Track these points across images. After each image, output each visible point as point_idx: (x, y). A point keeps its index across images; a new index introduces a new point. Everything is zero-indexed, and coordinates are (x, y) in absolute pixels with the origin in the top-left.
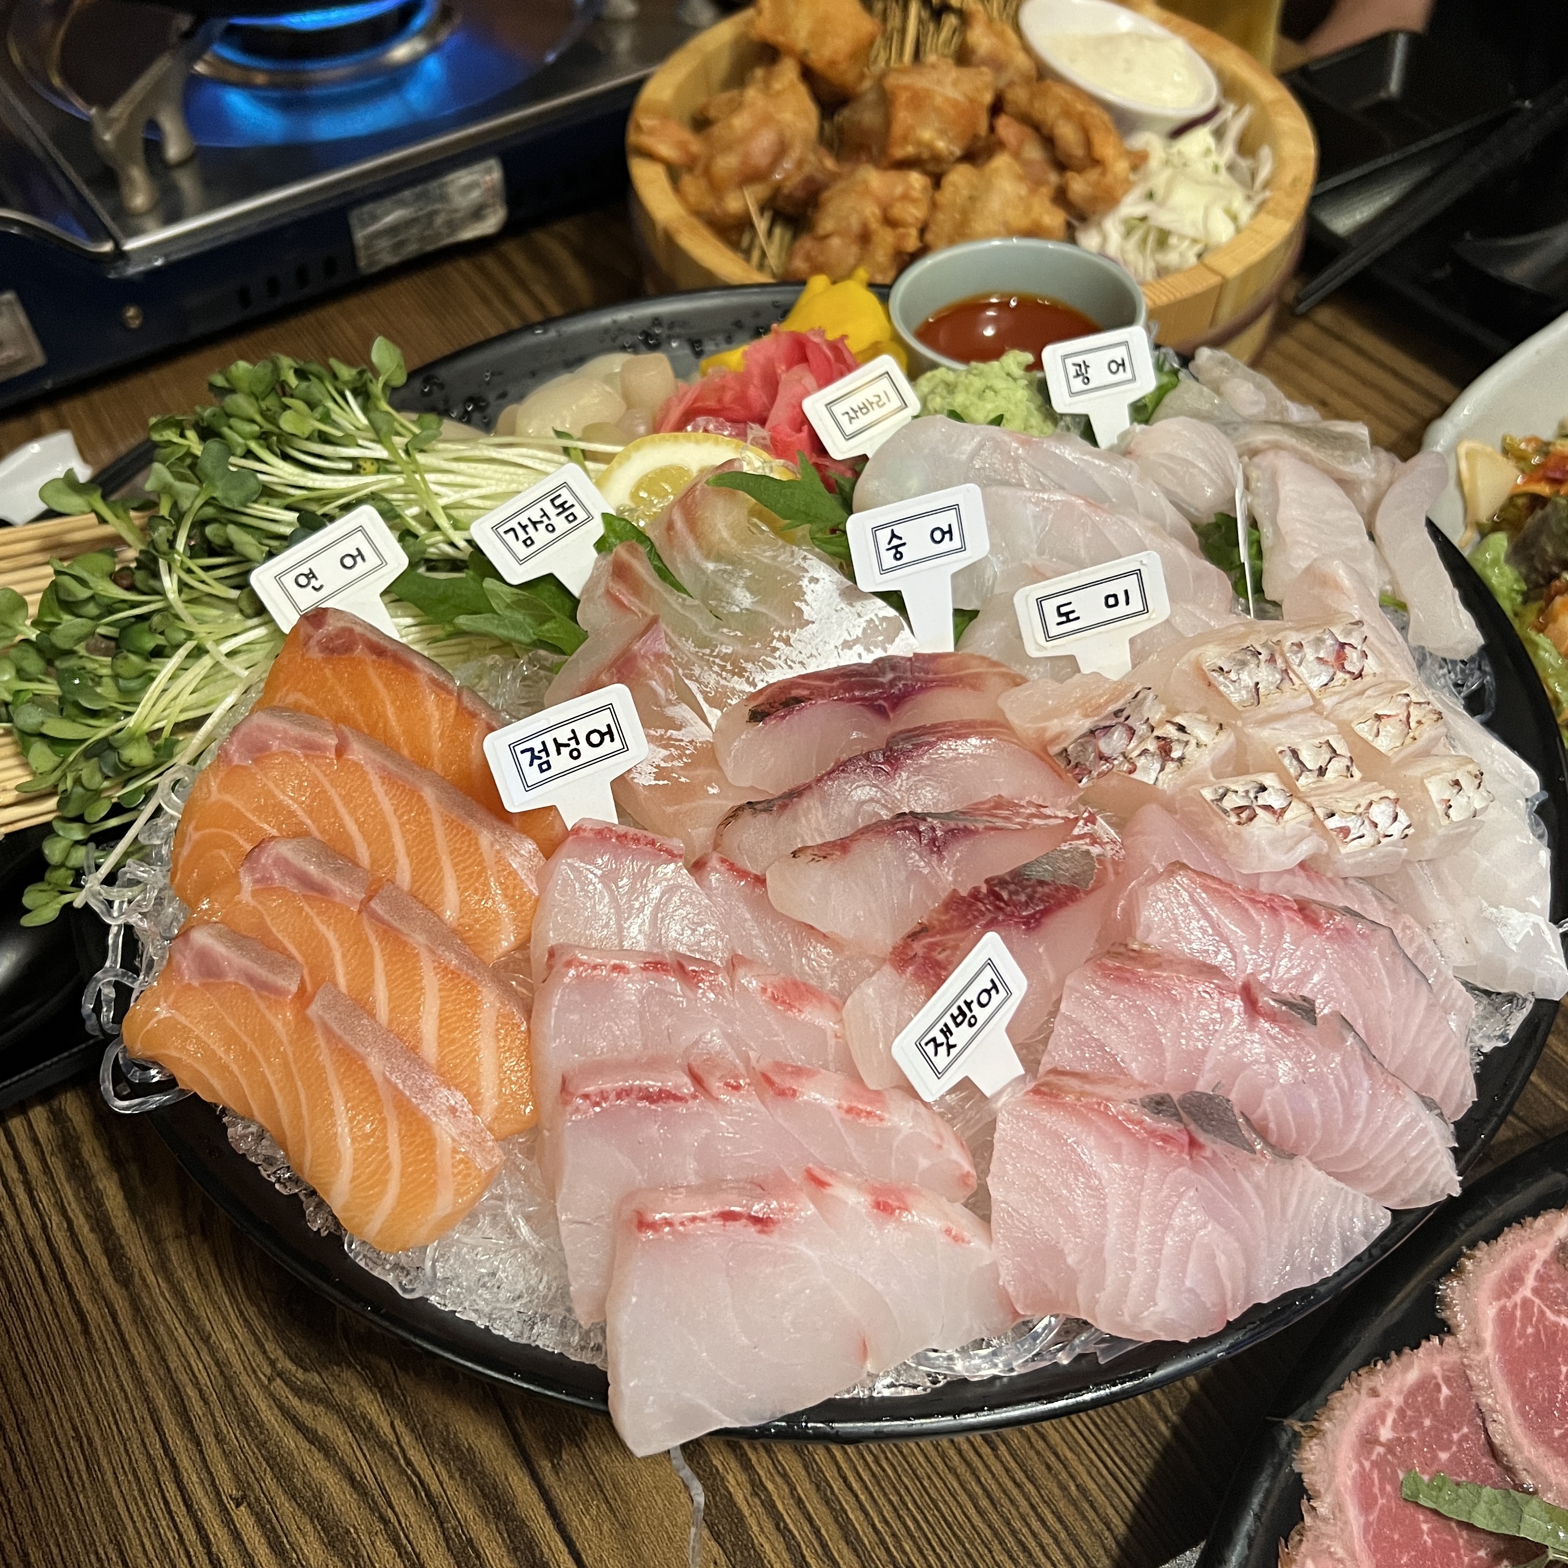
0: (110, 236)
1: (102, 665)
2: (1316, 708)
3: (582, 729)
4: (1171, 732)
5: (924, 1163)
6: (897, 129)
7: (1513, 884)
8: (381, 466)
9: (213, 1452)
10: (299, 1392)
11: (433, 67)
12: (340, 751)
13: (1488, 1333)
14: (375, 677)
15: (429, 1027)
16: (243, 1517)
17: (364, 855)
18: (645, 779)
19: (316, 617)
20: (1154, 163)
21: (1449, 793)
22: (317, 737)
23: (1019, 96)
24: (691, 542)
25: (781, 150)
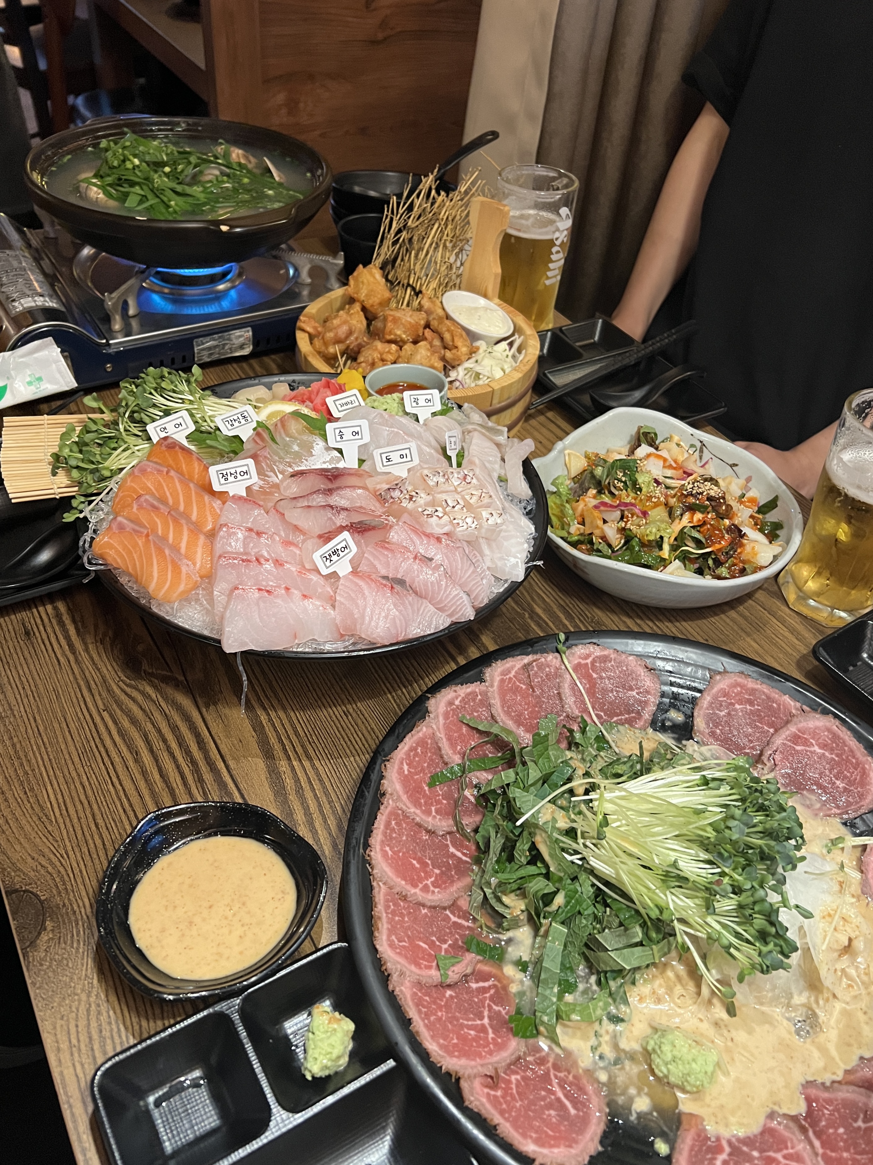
0: (105, 338)
1: (97, 450)
2: (456, 490)
3: (239, 470)
4: (414, 494)
5: (320, 590)
6: (387, 329)
7: (513, 550)
8: (191, 402)
9: (97, 697)
10: (127, 685)
11: (233, 293)
12: (167, 473)
13: (496, 684)
14: (180, 455)
15: (183, 545)
16: (105, 714)
17: (171, 502)
18: (256, 488)
19: (165, 438)
20: (481, 351)
21: (489, 516)
22: (162, 469)
23: (434, 324)
24: (282, 431)
25: (350, 333)
